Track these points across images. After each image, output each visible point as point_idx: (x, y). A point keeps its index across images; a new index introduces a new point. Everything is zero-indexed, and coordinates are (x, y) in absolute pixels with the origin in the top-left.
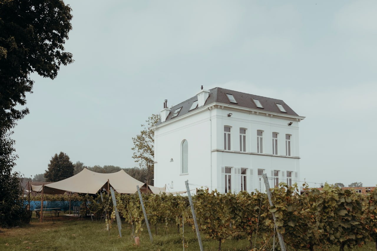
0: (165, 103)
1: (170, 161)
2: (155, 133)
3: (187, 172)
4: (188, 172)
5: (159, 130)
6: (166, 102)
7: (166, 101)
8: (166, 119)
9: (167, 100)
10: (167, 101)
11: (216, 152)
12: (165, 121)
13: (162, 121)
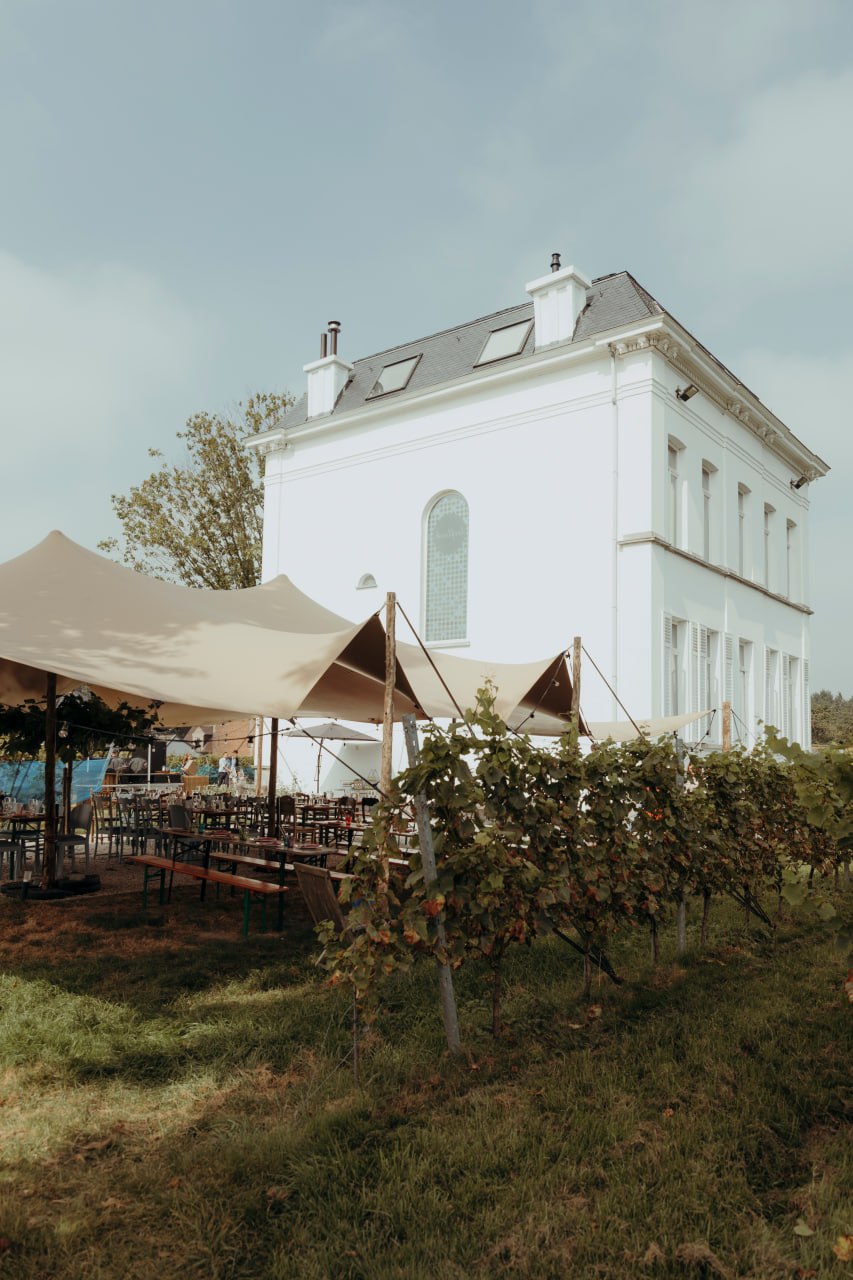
0: (326, 336)
1: (357, 585)
2: (271, 465)
3: (463, 635)
4: (465, 637)
5: (293, 450)
6: (335, 331)
7: (333, 326)
8: (336, 404)
9: (338, 324)
10: (340, 328)
11: (649, 546)
12: (332, 412)
13: (313, 410)
